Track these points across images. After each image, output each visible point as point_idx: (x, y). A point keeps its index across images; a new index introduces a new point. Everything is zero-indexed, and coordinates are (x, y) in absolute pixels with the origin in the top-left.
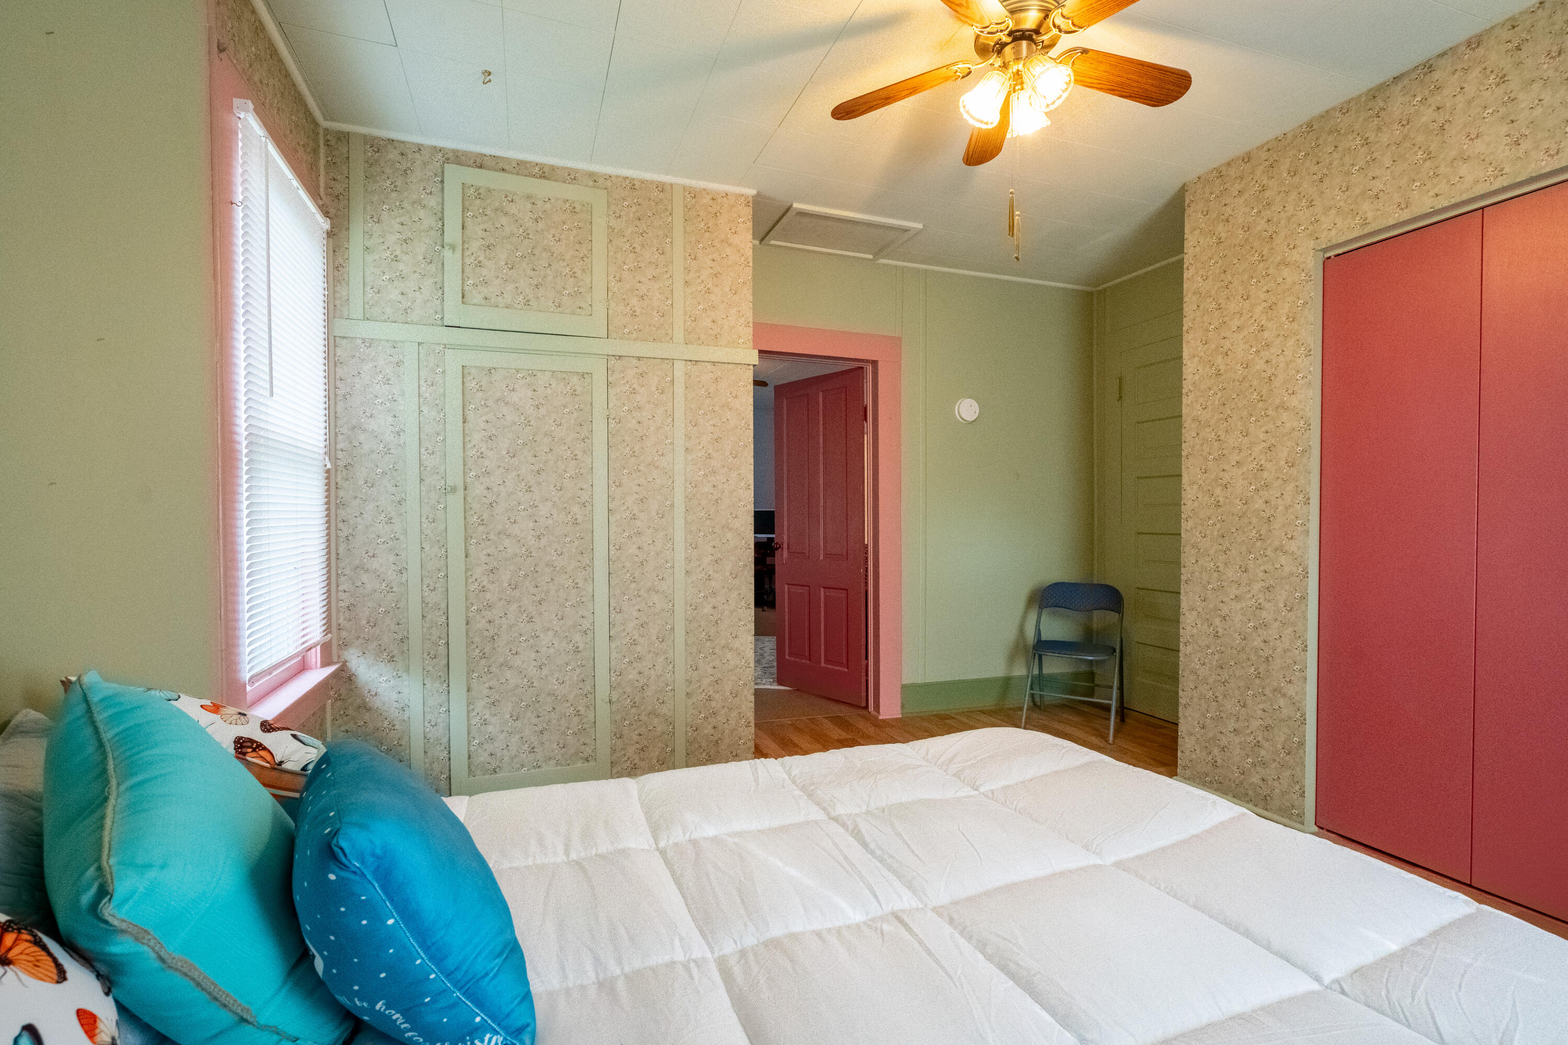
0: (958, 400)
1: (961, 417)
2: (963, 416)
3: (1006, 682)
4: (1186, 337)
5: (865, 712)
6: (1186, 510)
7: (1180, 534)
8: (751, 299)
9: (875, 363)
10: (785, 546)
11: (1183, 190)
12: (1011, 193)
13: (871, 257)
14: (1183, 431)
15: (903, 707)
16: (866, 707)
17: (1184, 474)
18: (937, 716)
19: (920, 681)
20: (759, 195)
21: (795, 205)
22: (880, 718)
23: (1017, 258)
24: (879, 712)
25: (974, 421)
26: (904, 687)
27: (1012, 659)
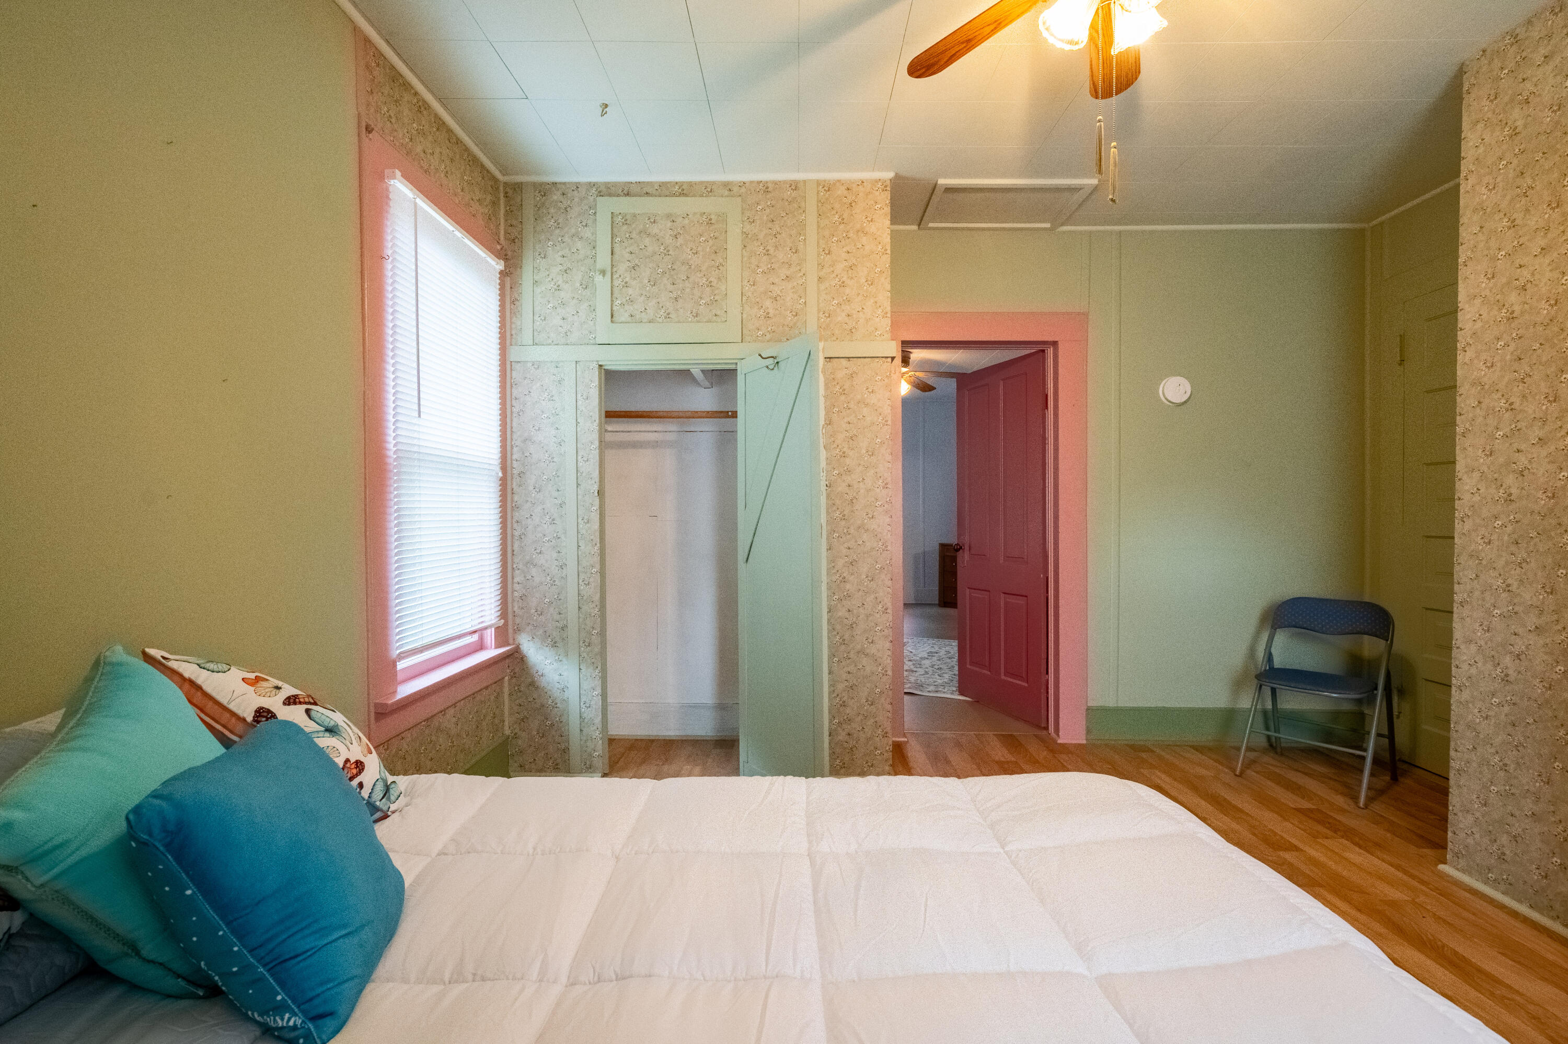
0: (1162, 380)
1: (1167, 400)
2: (1169, 399)
3: (1229, 716)
4: (1463, 272)
5: (1045, 732)
6: (1462, 507)
7: (1453, 538)
8: (888, 287)
9: (1055, 344)
10: (967, 547)
11: (1461, 71)
12: (1099, 121)
13: (1048, 225)
14: (1459, 399)
15: (1088, 731)
16: (1047, 728)
17: (1459, 457)
18: (1132, 747)
19: (1111, 703)
20: (897, 176)
21: (941, 181)
22: (1059, 741)
23: (1113, 200)
24: (1058, 735)
25: (1185, 402)
26: (1088, 709)
27: (1238, 685)
